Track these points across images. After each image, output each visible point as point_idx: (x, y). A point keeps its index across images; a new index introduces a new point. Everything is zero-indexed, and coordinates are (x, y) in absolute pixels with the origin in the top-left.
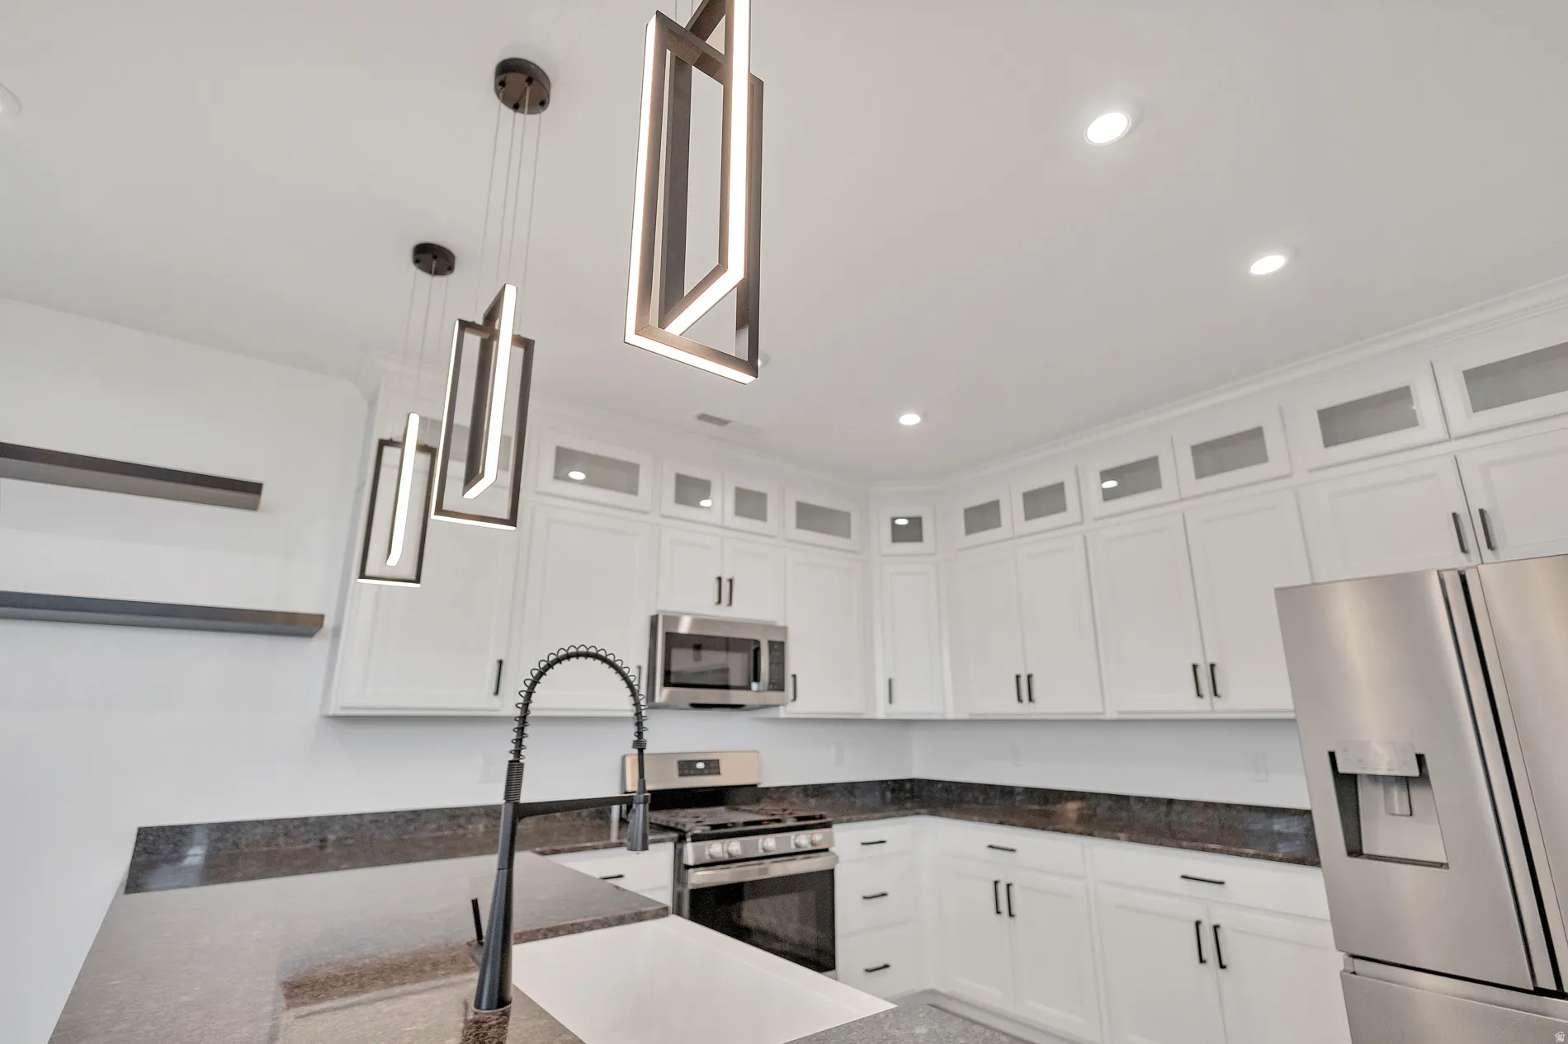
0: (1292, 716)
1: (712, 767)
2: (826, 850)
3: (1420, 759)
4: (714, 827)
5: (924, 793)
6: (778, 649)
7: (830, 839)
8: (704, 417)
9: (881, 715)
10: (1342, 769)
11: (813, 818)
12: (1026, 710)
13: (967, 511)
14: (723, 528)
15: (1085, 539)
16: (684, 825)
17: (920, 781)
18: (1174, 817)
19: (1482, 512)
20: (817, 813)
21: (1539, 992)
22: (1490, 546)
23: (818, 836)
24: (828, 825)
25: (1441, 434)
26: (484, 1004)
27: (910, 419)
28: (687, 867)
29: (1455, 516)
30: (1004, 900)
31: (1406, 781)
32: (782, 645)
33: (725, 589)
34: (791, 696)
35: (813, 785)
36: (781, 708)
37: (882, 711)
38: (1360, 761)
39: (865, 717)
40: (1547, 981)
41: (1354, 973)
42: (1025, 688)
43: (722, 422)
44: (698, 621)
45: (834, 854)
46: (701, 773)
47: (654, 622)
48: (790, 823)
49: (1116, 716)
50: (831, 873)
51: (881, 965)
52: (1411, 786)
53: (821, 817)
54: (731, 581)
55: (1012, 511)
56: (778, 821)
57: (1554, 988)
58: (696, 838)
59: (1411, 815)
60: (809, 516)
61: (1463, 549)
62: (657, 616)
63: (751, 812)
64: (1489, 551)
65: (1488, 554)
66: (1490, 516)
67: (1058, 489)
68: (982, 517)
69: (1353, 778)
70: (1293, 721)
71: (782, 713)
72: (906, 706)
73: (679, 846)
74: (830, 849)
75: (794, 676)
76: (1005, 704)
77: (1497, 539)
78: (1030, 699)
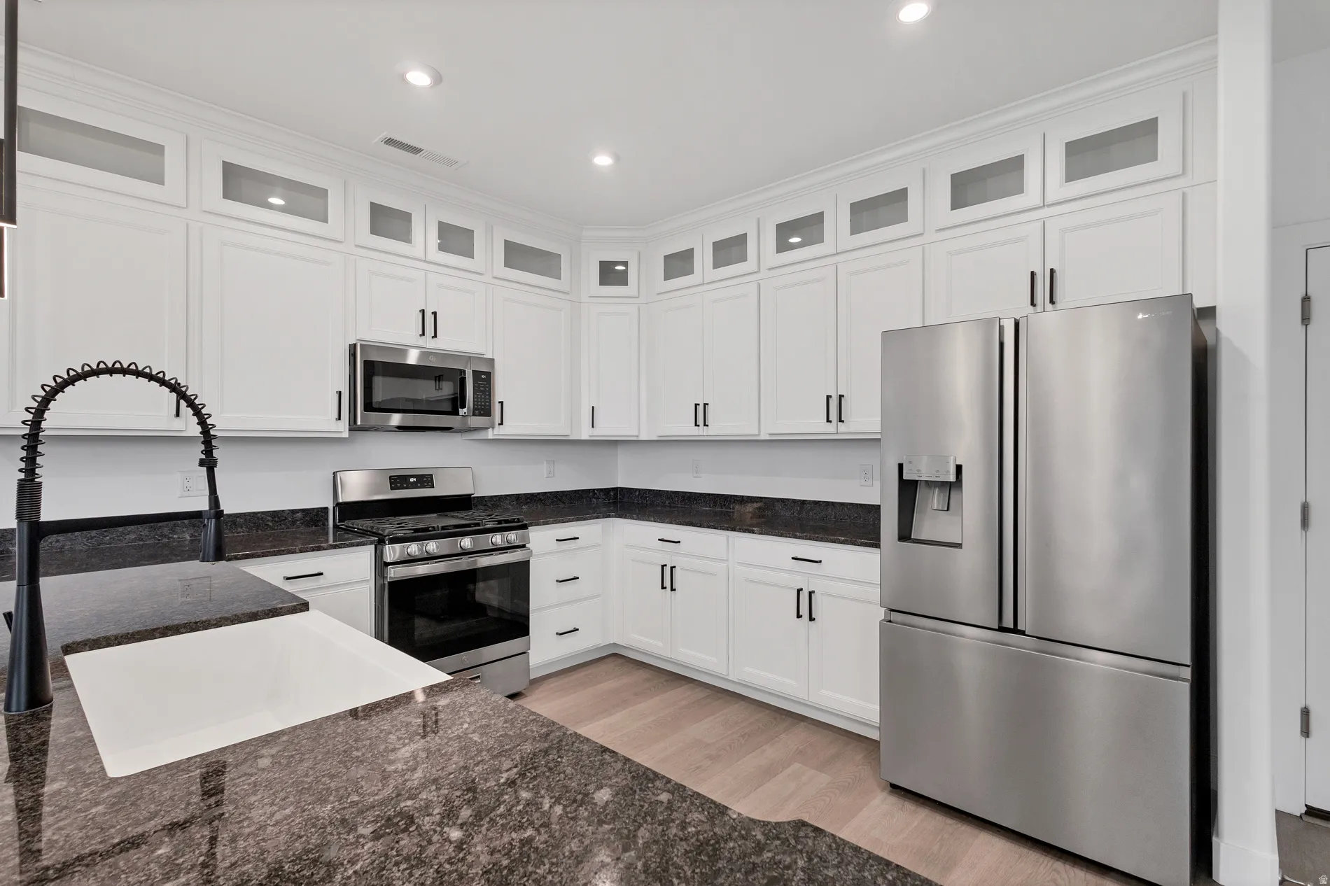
0: (879, 436)
1: (425, 480)
2: (524, 546)
3: (959, 469)
4: (416, 531)
5: (625, 500)
6: (485, 380)
7: (527, 539)
8: (390, 142)
9: (585, 437)
10: (905, 478)
11: (513, 521)
12: (700, 432)
13: (666, 257)
14: (425, 261)
15: (759, 285)
16: (383, 530)
17: (622, 489)
18: (804, 514)
19: (1052, 271)
20: (516, 517)
21: (1002, 629)
22: (1052, 302)
23: (512, 536)
24: (525, 527)
25: (1038, 202)
26: (23, 707)
27: (603, 160)
28: (387, 564)
29: (1033, 274)
30: (668, 578)
31: (949, 485)
32: (489, 374)
33: (429, 322)
34: (498, 420)
35: (524, 494)
36: (490, 430)
37: (585, 433)
38: (919, 471)
39: (571, 438)
40: (1008, 622)
41: (890, 621)
42: (701, 413)
43: (416, 150)
44: (425, 354)
45: (529, 549)
46: (414, 486)
47: (353, 348)
48: (489, 525)
49: (768, 438)
50: (525, 565)
51: (572, 629)
52: (952, 489)
53: (519, 521)
54: (435, 314)
55: (703, 259)
56: (478, 525)
57: (1012, 627)
58: (395, 541)
59: (948, 510)
60: (516, 255)
61: (1033, 304)
62: (355, 345)
63: (457, 517)
64: (1050, 305)
65: (1049, 306)
66: (1058, 275)
67: (742, 239)
68: (679, 264)
69: (914, 483)
70: (879, 440)
71: (490, 434)
72: (607, 429)
73: (379, 547)
74: (527, 545)
75: (502, 403)
76: (686, 428)
77: (1057, 297)
78: (705, 425)
